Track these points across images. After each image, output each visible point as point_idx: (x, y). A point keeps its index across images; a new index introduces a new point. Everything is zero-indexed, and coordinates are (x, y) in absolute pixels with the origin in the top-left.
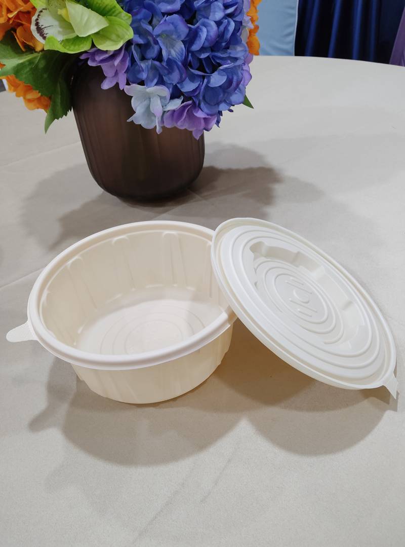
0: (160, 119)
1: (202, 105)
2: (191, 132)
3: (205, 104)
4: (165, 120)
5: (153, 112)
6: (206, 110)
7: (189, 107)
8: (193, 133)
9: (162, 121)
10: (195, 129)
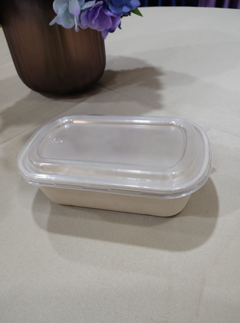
0: (78, 18)
1: (110, 7)
2: (101, 32)
3: (111, 6)
4: (82, 19)
5: (71, 13)
6: (113, 11)
7: (101, 7)
8: (102, 33)
9: (80, 21)
10: (104, 29)
